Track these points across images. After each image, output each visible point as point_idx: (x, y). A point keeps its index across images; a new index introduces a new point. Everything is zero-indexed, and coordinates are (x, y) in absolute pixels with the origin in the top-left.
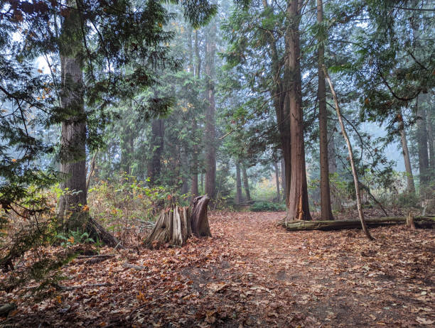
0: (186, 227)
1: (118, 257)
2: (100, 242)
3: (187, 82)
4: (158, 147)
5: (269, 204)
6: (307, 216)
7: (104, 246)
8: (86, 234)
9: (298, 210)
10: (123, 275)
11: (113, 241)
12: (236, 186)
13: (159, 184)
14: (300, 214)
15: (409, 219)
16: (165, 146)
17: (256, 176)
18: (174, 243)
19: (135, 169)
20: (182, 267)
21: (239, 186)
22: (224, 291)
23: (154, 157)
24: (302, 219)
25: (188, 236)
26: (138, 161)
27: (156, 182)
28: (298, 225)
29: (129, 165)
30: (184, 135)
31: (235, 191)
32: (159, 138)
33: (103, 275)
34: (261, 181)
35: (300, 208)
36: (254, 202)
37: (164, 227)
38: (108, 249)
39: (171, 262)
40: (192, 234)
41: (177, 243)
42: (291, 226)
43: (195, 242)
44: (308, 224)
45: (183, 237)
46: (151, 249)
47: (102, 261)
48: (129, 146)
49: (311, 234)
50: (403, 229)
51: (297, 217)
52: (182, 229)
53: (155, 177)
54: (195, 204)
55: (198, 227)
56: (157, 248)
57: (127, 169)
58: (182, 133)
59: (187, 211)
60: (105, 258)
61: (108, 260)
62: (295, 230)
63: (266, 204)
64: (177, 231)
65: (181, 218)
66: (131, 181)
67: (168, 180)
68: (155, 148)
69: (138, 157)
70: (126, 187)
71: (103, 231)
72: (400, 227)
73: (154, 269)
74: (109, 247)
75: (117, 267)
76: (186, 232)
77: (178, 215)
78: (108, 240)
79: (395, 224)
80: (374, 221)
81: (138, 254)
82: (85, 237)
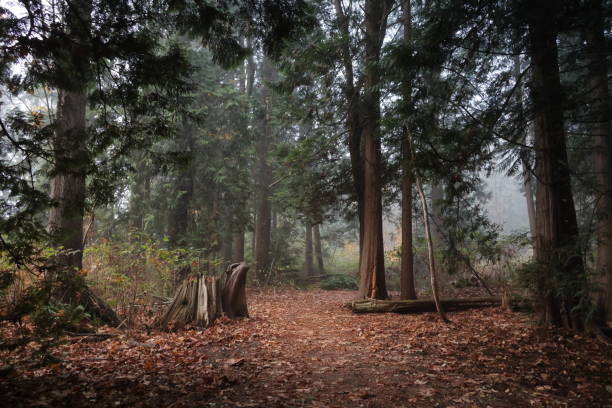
0: (214, 303)
1: (121, 337)
2: (97, 321)
3: (230, 103)
4: (184, 192)
5: (346, 279)
6: (381, 294)
7: (103, 325)
8: (80, 307)
9: (371, 285)
10: (129, 353)
11: (115, 319)
12: (304, 252)
13: (184, 244)
14: (374, 291)
15: (504, 299)
16: (196, 191)
17: (334, 237)
18: (199, 325)
19: (150, 222)
20: (201, 345)
21: (309, 252)
22: (241, 364)
23: (179, 206)
24: (376, 297)
25: (218, 315)
26: (155, 211)
27: (179, 242)
28: (368, 305)
29: (141, 216)
30: (222, 178)
31: (303, 259)
32: (187, 179)
33: (104, 353)
34: (342, 245)
35: (374, 283)
36: (328, 276)
37: (185, 303)
38: (108, 329)
39: (189, 341)
40: (223, 314)
41: (202, 324)
42: (360, 306)
43: (226, 324)
44: (381, 304)
45: (209, 316)
46: (167, 331)
47: (101, 340)
48: (144, 190)
49: (383, 316)
50: (497, 312)
51: (369, 295)
52: (208, 306)
53: (179, 235)
54: (229, 273)
55: (231, 304)
56: (175, 330)
57: (138, 223)
58: (220, 175)
59: (217, 282)
60: (104, 337)
61: (109, 340)
62: (364, 311)
63: (343, 280)
64: (203, 308)
65: (209, 292)
66: (145, 239)
67: (196, 239)
68: (180, 194)
69: (155, 205)
70: (136, 248)
71: (102, 306)
72: (494, 310)
73: (166, 347)
74: (110, 326)
75: (120, 345)
76: (215, 309)
77: (205, 288)
78: (109, 318)
79: (488, 306)
80: (464, 301)
81: (149, 334)
82: (79, 311)
